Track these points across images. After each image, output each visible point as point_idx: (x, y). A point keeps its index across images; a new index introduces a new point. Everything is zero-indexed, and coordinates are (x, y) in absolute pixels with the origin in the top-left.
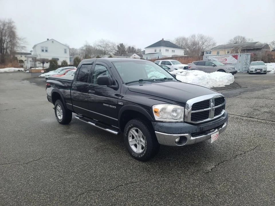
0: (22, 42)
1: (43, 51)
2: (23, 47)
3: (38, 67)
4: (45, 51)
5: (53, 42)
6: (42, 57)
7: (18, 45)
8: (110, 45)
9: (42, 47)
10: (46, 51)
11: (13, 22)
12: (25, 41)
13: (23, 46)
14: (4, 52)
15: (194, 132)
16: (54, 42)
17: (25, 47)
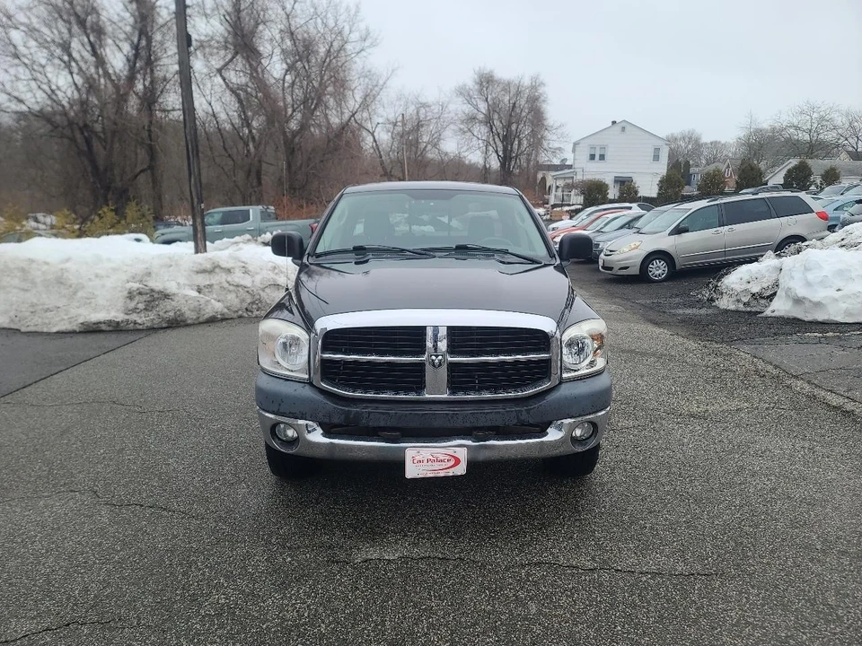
0: (555, 137)
1: (592, 157)
2: (555, 151)
3: (573, 205)
4: (597, 157)
5: (624, 128)
6: (588, 177)
7: (545, 144)
8: (839, 120)
9: (593, 148)
10: (602, 157)
11: (542, 84)
12: (562, 134)
13: (556, 149)
14: (509, 165)
15: (336, 420)
16: (628, 128)
17: (560, 149)
